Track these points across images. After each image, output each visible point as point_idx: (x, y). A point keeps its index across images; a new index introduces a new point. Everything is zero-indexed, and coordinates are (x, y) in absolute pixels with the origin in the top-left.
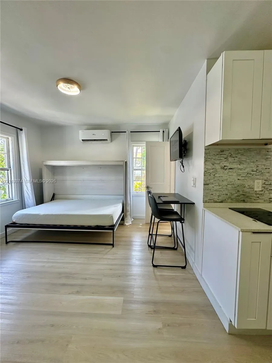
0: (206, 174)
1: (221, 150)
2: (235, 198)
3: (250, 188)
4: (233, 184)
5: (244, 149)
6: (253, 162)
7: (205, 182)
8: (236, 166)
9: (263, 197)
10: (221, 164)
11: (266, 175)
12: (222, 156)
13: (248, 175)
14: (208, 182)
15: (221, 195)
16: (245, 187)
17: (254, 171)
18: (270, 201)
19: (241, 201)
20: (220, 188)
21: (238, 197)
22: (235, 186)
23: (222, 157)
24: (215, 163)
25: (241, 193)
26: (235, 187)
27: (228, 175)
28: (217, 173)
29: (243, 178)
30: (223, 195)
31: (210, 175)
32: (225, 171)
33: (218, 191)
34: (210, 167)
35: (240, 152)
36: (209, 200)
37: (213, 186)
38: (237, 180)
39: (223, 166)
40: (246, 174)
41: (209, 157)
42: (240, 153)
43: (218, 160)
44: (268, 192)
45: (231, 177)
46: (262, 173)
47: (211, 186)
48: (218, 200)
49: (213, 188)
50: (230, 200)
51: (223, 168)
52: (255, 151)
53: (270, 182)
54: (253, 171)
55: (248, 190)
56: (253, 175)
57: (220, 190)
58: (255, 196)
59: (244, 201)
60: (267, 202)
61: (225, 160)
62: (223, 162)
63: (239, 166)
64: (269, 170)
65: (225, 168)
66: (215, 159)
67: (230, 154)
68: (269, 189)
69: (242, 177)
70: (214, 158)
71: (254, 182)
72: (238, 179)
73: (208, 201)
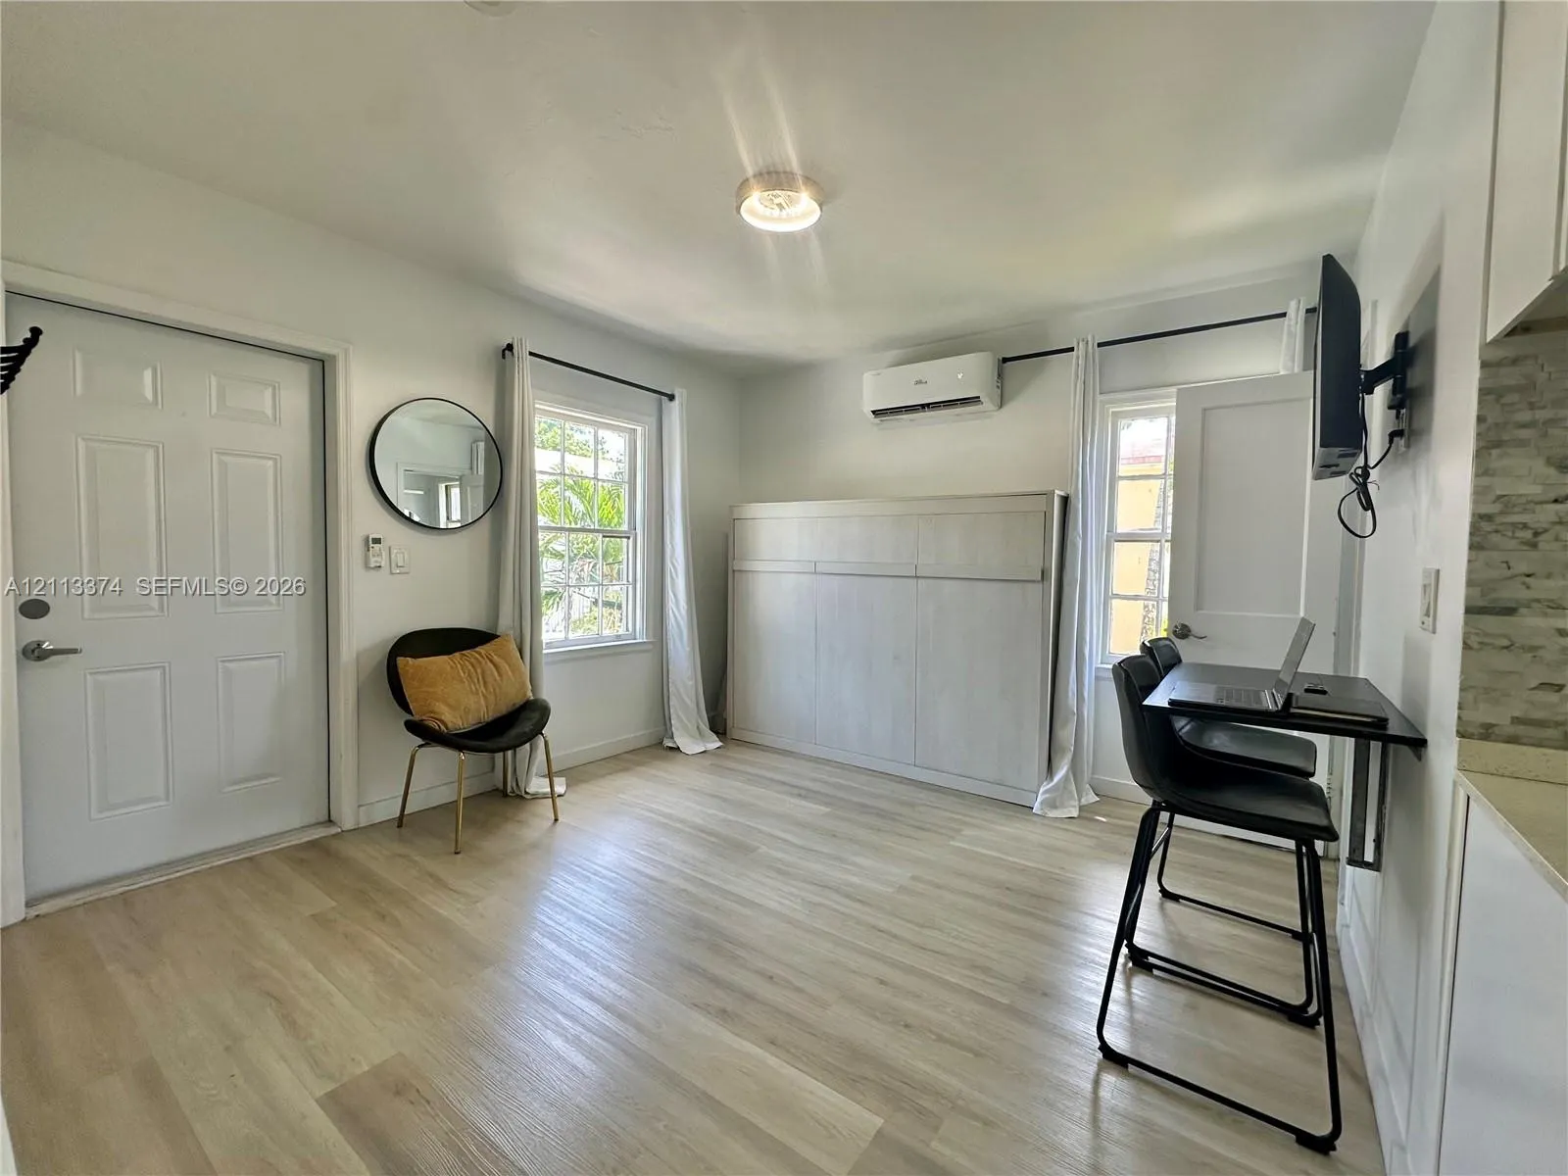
0: (1495, 538)
7: (1477, 591)
14: (1511, 594)
31: (1534, 546)
34: (1531, 490)
36: (1516, 721)
41: (1525, 416)
47: (1532, 624)
73: (1512, 730)
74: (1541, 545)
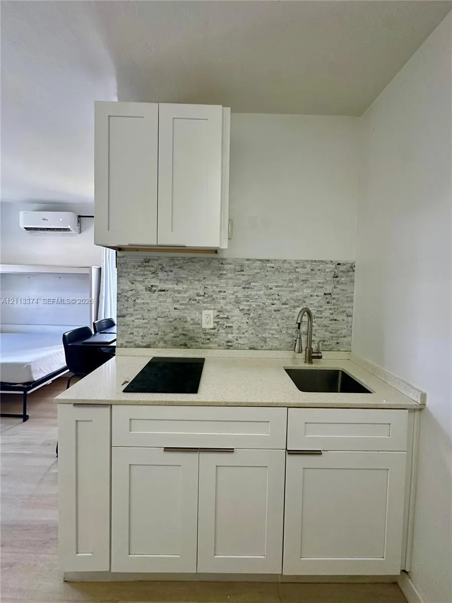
0: (121, 299)
1: (144, 259)
2: (170, 341)
3: (194, 324)
4: (167, 317)
5: (184, 258)
6: (199, 280)
7: (118, 312)
8: (171, 286)
9: (217, 340)
10: (146, 283)
11: (220, 303)
12: (147, 268)
13: (190, 301)
14: (124, 312)
15: (146, 335)
16: (186, 322)
17: (200, 296)
18: (228, 345)
19: (181, 345)
20: (145, 323)
21: (175, 339)
22: (170, 320)
23: (147, 271)
24: (135, 281)
25: (180, 331)
26: (170, 322)
27: (158, 301)
28: (139, 297)
29: (183, 307)
30: (151, 334)
31: (128, 301)
32: (154, 295)
33: (142, 327)
34: (127, 288)
35: (177, 262)
36: (127, 342)
37: (133, 319)
38: (172, 309)
39: (150, 286)
40: (188, 300)
41: (125, 270)
42: (176, 265)
43: (139, 275)
44: (223, 331)
45: (162, 304)
46: (214, 299)
47: (128, 319)
48: (142, 342)
49: (134, 323)
50: (161, 344)
51: (150, 289)
52: (202, 263)
53: (228, 314)
54: (198, 295)
55: (191, 327)
56: (198, 302)
57: (145, 325)
58: (203, 337)
59: (185, 346)
60: (223, 348)
61: (153, 275)
62: (149, 280)
63: (175, 286)
64: (224, 294)
65: (153, 288)
66: (135, 274)
67: (160, 267)
68: (226, 326)
69: (181, 304)
70: (134, 271)
71: (201, 313)
72: (175, 309)
73: (125, 344)
74: (129, 301)
